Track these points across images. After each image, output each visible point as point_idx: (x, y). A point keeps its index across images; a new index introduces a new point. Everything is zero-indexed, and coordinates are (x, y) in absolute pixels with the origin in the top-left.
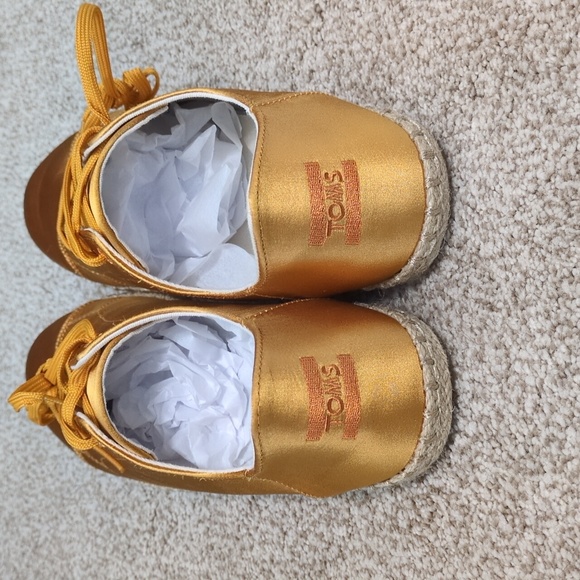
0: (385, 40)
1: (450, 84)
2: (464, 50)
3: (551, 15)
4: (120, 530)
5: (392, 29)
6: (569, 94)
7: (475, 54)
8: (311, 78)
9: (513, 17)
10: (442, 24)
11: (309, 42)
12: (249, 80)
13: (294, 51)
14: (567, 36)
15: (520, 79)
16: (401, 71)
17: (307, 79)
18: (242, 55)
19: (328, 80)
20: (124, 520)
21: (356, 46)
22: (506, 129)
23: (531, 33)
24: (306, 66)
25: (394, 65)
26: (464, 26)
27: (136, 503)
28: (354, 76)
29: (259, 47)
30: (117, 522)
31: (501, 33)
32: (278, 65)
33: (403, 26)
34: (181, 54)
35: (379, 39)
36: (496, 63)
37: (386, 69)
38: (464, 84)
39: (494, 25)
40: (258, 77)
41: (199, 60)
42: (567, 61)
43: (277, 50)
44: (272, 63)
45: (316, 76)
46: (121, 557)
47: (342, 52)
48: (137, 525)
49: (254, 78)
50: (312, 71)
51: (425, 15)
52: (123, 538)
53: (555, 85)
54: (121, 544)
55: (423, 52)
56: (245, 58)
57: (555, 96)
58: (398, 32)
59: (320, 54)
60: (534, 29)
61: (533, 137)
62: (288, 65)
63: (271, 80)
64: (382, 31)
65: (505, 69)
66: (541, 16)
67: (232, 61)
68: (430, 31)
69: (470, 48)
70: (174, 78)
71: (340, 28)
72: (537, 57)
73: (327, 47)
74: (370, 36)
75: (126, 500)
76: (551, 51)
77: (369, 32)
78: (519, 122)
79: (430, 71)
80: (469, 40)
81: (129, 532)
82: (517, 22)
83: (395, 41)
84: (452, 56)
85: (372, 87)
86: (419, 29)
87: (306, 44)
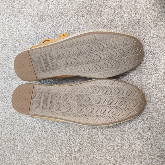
0: (66, 5)
1: (78, 14)
2: (81, 9)
3: (96, 5)
4: (4, 97)
5: (68, 4)
6: (98, 18)
7: (83, 10)
8: (51, 10)
9: (89, 5)
10: (77, 4)
11: (50, 3)
12: (37, 9)
13: (47, 5)
14: (98, 9)
15: (91, 15)
16: (69, 11)
17: (50, 10)
18: (35, 4)
19: (55, 11)
20: (5, 94)
21: (60, 6)
22: (88, 22)
23: (92, 7)
24: (50, 8)
25: (68, 10)
26: (81, 5)
27: (8, 91)
28: (60, 11)
29: (39, 3)
30: (3, 95)
31: (87, 7)
32: (44, 7)
33: (70, 3)
34: (20, 2)
35: (65, 5)
36: (86, 12)
37: (66, 10)
38: (81, 14)
39: (86, 6)
40: (39, 9)
41: (25, 4)
42: (98, 13)
43: (43, 4)
44: (42, 6)
45: (52, 10)
46: (4, 102)
47: (57, 6)
48: (8, 95)
49: (38, 9)
50: (51, 9)
51: (74, 2)
52: (5, 98)
53: (96, 16)
54: (4, 99)
55: (73, 8)
56: (36, 5)
57: (96, 18)
58: (69, 4)
59: (53, 6)
60: (93, 7)
61: (92, 24)
62: (46, 7)
63: (42, 10)
64: (66, 4)
65: (88, 13)
66: (94, 5)
67: (33, 5)
68: (75, 5)
69: (82, 9)
70: (18, 7)
71: (57, 2)
72: (93, 12)
73: (54, 5)
74: (63, 4)
75: (5, 90)
76: (96, 11)
77: (63, 3)
78: (90, 21)
79: (75, 12)
80: (82, 7)
81: (6, 97)
82: (90, 6)
83: (68, 6)
84: (79, 10)
85: (64, 13)
86: (73, 4)
87: (50, 4)
